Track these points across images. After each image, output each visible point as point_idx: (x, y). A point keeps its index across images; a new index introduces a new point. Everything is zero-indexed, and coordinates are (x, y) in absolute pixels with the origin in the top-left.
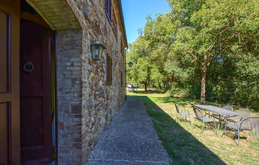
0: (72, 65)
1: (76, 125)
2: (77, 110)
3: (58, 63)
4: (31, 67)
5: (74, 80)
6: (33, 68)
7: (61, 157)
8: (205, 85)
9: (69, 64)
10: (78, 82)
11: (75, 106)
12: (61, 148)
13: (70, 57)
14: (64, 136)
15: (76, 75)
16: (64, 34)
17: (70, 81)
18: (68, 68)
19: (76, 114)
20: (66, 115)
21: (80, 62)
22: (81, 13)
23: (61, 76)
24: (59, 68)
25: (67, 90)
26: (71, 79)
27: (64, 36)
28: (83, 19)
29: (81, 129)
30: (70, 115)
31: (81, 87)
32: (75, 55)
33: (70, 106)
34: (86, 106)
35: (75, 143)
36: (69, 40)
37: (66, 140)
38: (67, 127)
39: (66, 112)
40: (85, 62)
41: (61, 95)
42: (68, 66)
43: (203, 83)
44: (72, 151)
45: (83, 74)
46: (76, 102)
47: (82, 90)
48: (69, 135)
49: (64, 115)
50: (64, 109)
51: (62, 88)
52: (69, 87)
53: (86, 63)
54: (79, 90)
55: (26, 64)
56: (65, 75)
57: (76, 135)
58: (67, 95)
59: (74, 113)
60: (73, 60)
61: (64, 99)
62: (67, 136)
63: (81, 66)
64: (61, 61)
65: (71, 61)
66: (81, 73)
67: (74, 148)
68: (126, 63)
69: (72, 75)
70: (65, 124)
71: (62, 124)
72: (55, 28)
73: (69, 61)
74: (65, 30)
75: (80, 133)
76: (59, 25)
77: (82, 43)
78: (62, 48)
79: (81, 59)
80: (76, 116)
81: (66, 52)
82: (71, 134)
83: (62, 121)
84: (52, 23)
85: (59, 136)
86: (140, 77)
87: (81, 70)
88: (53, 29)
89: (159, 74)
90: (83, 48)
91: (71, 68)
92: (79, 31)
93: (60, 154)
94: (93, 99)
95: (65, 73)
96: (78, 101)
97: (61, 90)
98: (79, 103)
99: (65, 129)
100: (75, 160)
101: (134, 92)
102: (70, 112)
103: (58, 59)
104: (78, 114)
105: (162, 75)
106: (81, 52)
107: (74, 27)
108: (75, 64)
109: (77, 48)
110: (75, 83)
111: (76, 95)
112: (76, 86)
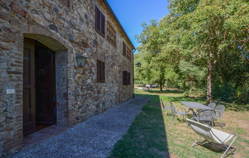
0: (63, 70)
1: (65, 104)
2: (66, 95)
3: (56, 69)
4: (43, 72)
5: (64, 79)
6: (44, 72)
7: (58, 122)
8: (210, 84)
9: (61, 70)
10: (66, 80)
11: (65, 93)
12: (58, 117)
13: (62, 66)
14: (60, 110)
15: (65, 75)
16: (59, 53)
17: (62, 79)
18: (61, 72)
19: (65, 98)
20: (60, 98)
21: (67, 68)
22: (67, 41)
23: (58, 77)
24: (57, 72)
25: (61, 84)
26: (63, 78)
27: (59, 54)
28: (69, 43)
29: (68, 106)
30: (62, 99)
31: (68, 83)
32: (64, 64)
33: (62, 93)
34: (72, 94)
35: (65, 114)
36: (62, 56)
37: (61, 113)
38: (61, 105)
39: (60, 96)
40: (70, 68)
41: (58, 87)
42: (61, 71)
43: (209, 81)
44: (63, 119)
45: (69, 75)
46: (65, 91)
47: (68, 84)
48: (62, 110)
49: (59, 98)
50: (59, 95)
51: (58, 83)
52: (62, 83)
53: (72, 69)
54: (66, 84)
55: (40, 70)
56: (59, 76)
57: (65, 110)
58: (61, 87)
59: (64, 97)
60: (63, 67)
61: (59, 90)
62: (61, 110)
63: (67, 71)
64: (58, 68)
65: (62, 68)
66: (68, 74)
67: (64, 117)
68: (133, 64)
69: (63, 76)
70: (60, 104)
71: (58, 103)
72: (54, 50)
73: (61, 68)
74: (59, 51)
75: (67, 109)
76: (56, 49)
77: (68, 57)
78: (58, 61)
79: (67, 67)
80: (65, 99)
81: (60, 63)
82: (63, 109)
83: (58, 102)
84: (52, 48)
85: (57, 110)
86: (153, 77)
87: (67, 73)
88: (54, 51)
89: (174, 73)
90: (68, 60)
91: (63, 72)
92: (66, 51)
93: (58, 121)
94: (80, 91)
95: (60, 75)
96: (66, 90)
97: (58, 84)
98: (66, 91)
99: (60, 106)
100: (65, 124)
101: (149, 91)
102: (62, 97)
103: (56, 67)
104: (66, 98)
105: (177, 74)
106: (67, 63)
107: (64, 49)
108: (65, 70)
109: (65, 60)
110: (64, 80)
111: (65, 87)
112: (65, 82)
